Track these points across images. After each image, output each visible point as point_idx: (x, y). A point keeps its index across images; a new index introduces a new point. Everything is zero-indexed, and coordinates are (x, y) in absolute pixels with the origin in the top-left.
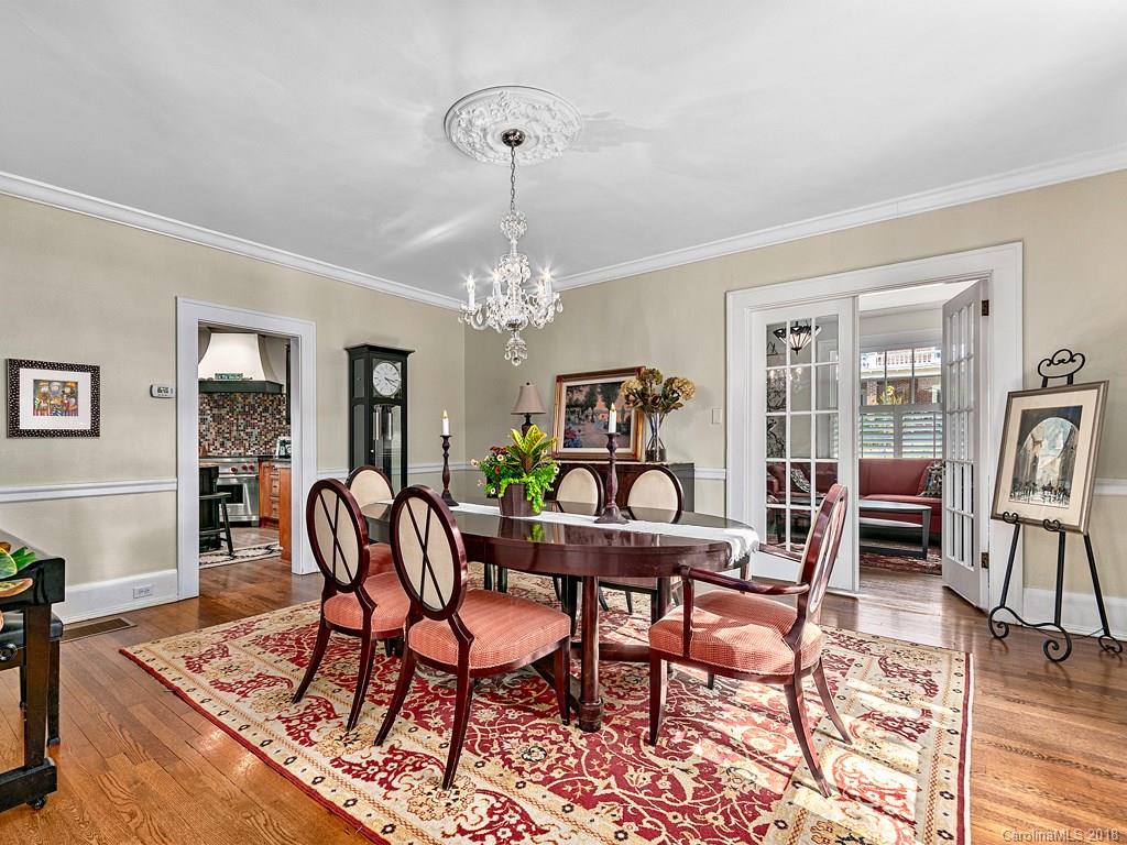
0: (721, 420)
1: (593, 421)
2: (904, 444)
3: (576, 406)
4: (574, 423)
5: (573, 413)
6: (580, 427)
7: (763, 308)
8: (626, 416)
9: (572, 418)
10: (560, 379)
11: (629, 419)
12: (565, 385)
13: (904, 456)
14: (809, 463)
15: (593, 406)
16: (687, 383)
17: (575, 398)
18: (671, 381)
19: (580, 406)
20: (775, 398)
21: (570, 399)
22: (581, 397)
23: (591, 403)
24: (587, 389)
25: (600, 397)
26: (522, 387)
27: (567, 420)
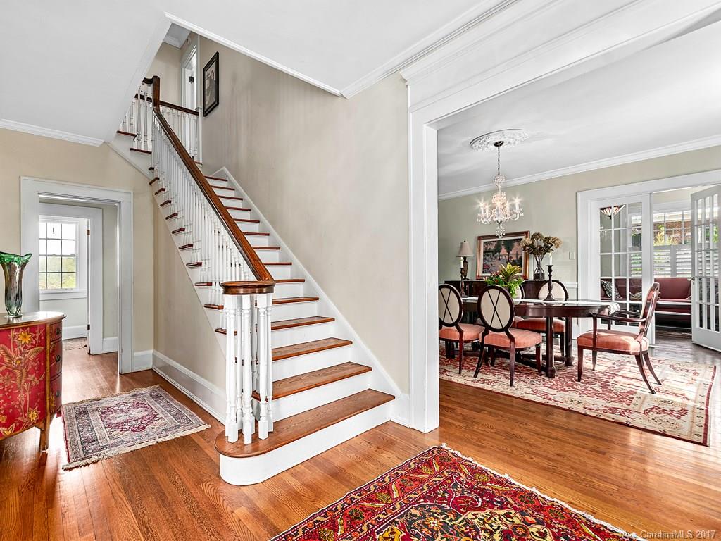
0: (575, 258)
1: (499, 259)
2: (678, 268)
3: (489, 252)
4: (488, 261)
5: (488, 255)
6: (492, 263)
7: (598, 199)
8: (519, 256)
9: (487, 258)
10: (480, 238)
11: (521, 258)
12: (483, 241)
13: (678, 276)
14: (626, 279)
15: (499, 252)
16: (557, 239)
17: (489, 248)
18: (548, 239)
19: (492, 252)
20: (605, 245)
21: (486, 249)
22: (492, 247)
23: (498, 250)
24: (496, 243)
25: (503, 247)
26: (462, 243)
27: (485, 259)
